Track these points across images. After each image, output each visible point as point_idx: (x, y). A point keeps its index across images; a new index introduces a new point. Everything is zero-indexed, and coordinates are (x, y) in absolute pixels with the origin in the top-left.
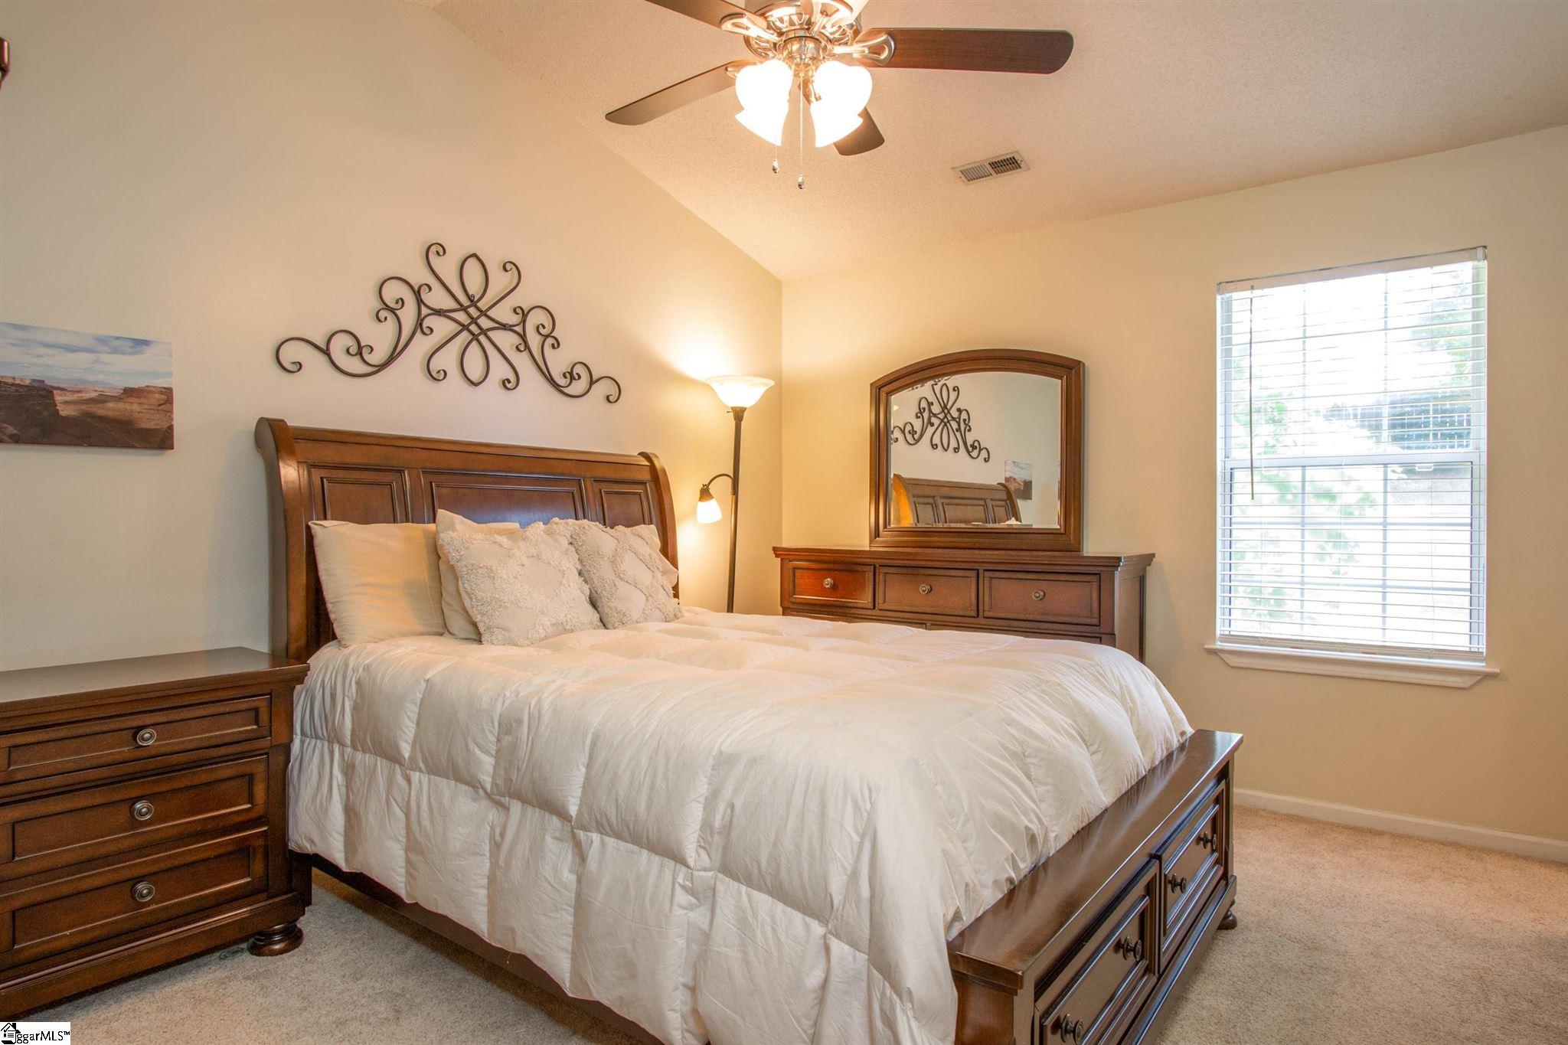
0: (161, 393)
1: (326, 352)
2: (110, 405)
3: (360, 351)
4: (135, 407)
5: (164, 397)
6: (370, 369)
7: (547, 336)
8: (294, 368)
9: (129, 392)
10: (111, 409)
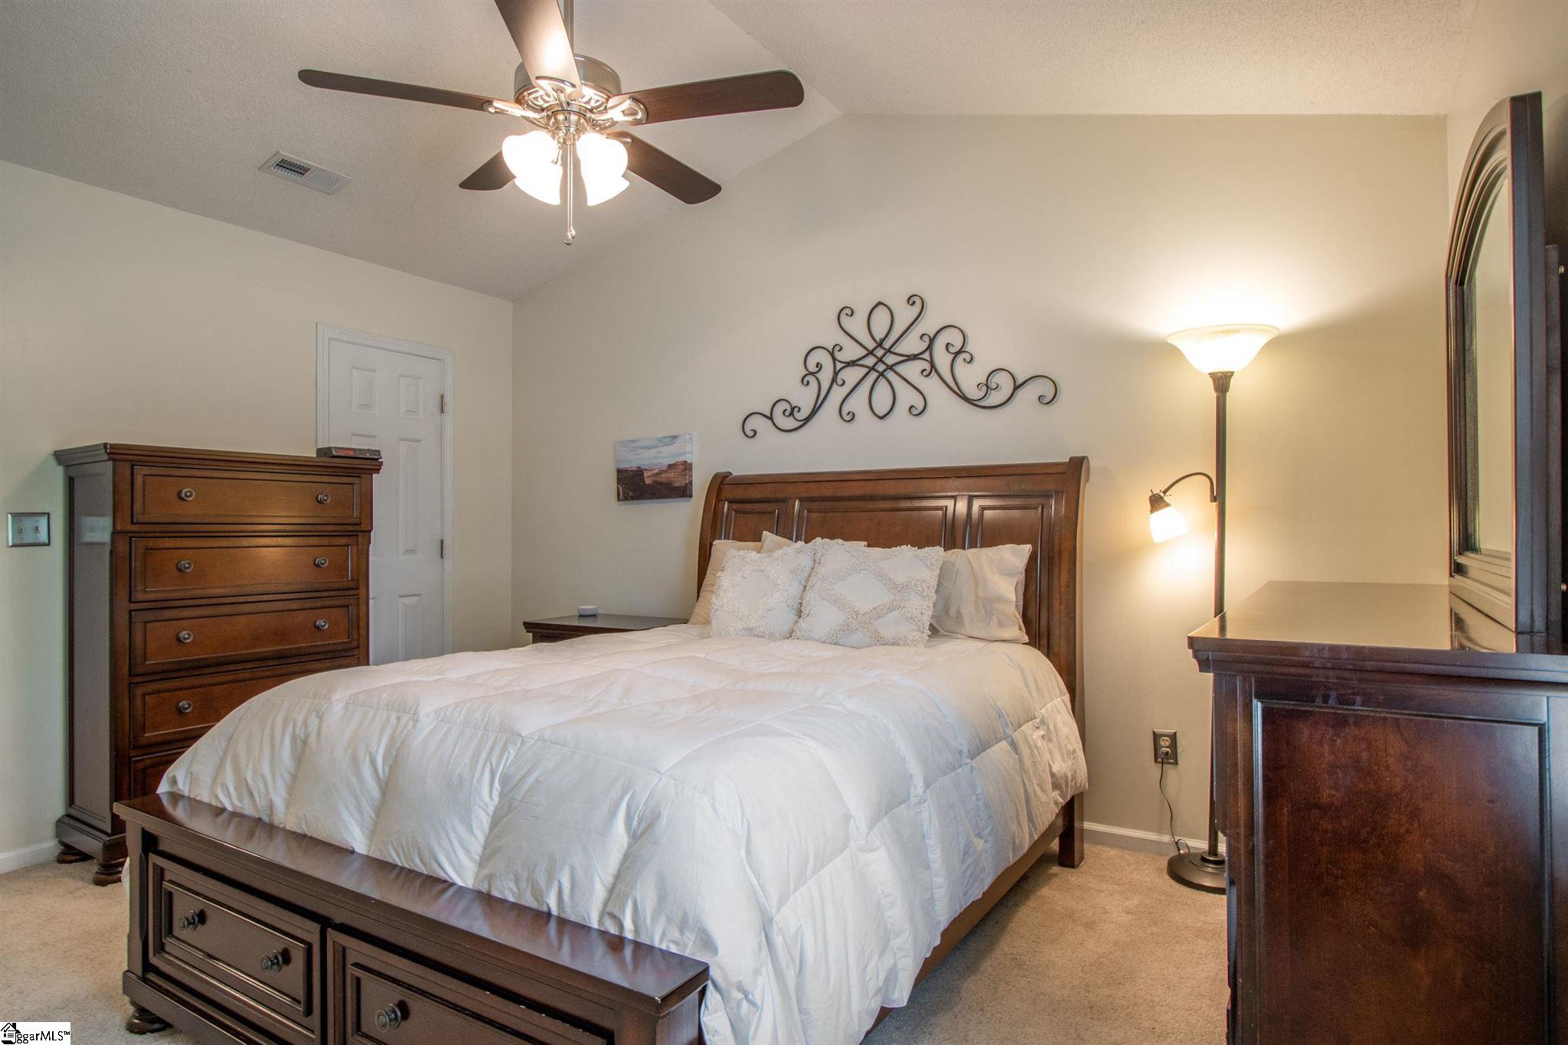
0: (683, 464)
1: (771, 418)
2: (663, 475)
3: (793, 411)
4: (672, 475)
5: (683, 467)
6: (801, 423)
7: (960, 352)
8: (750, 434)
9: (670, 466)
10: (663, 478)
